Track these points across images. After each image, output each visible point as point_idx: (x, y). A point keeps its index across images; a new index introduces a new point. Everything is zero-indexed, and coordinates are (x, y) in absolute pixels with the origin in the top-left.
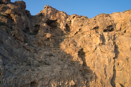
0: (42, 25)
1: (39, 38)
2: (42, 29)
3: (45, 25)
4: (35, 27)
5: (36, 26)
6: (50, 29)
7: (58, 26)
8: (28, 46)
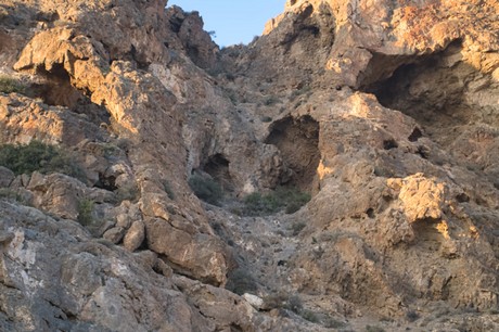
0: (336, 109)
1: (332, 230)
2: (340, 150)
3: (357, 106)
4: (268, 140)
5: (279, 131)
6: (413, 138)
7: (471, 98)
8: (266, 318)
